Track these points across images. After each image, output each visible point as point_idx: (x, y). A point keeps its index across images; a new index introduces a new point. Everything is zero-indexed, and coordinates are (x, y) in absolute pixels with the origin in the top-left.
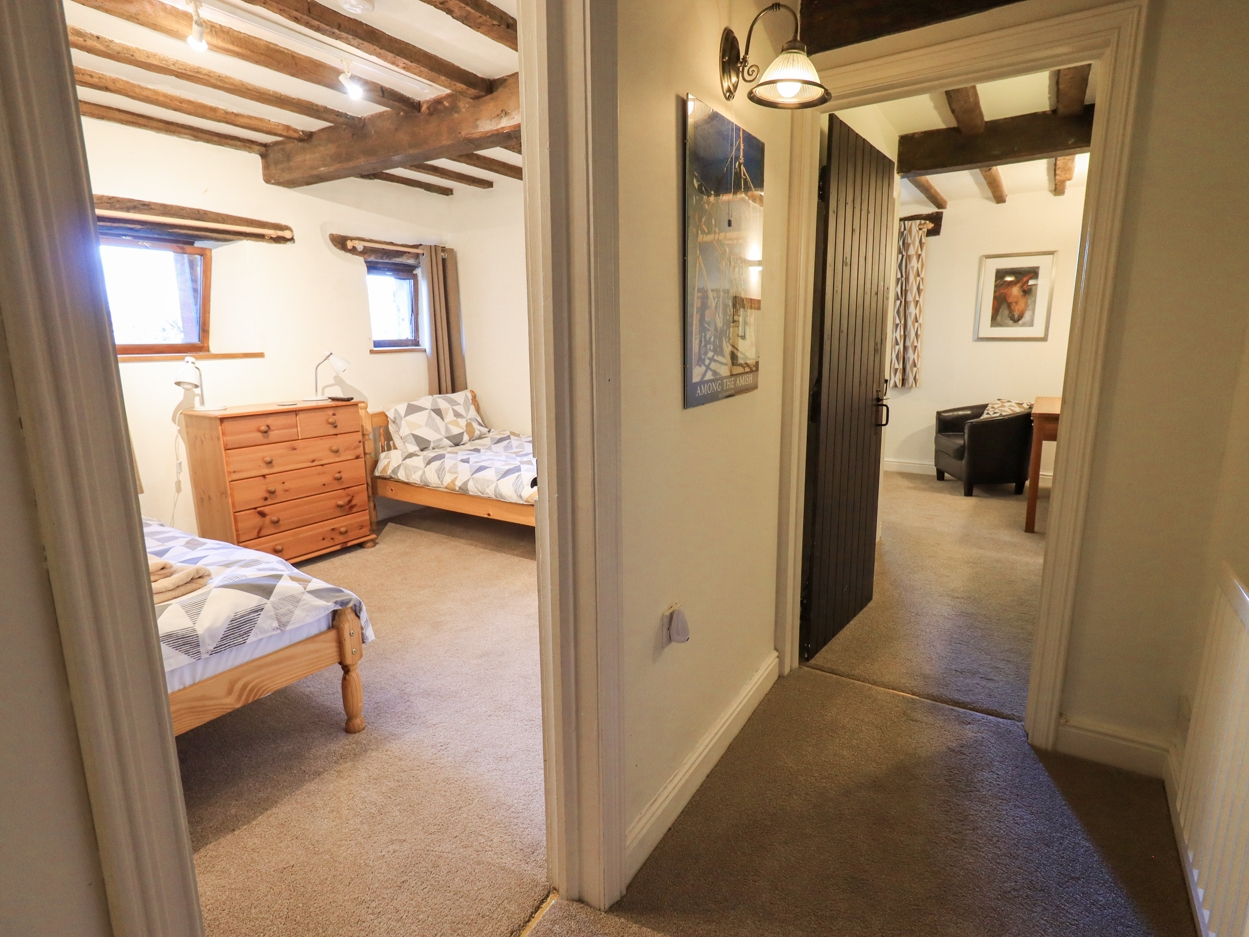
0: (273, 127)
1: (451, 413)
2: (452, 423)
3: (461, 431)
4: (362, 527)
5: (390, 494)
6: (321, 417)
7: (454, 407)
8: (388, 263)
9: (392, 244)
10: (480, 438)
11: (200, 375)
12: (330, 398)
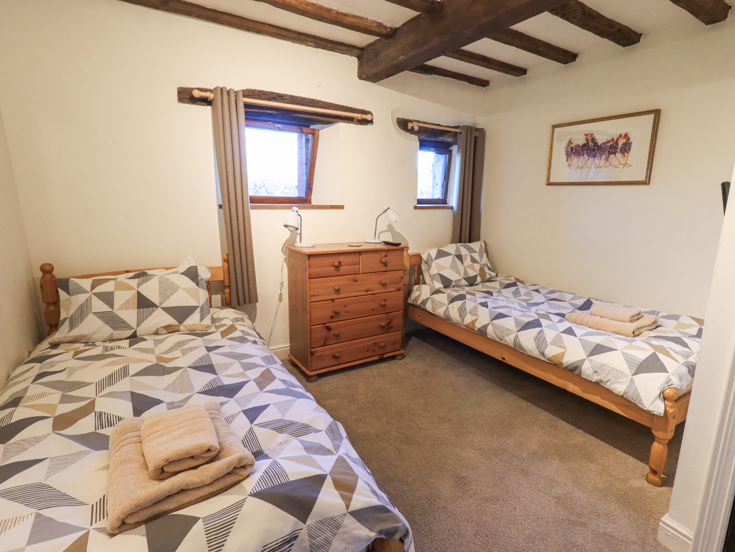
0: (369, 24)
1: (469, 258)
2: (470, 267)
3: (475, 274)
4: (395, 343)
5: (417, 319)
6: (376, 257)
7: (472, 254)
8: (433, 141)
9: (439, 125)
10: (489, 280)
11: (301, 220)
12: (384, 242)
